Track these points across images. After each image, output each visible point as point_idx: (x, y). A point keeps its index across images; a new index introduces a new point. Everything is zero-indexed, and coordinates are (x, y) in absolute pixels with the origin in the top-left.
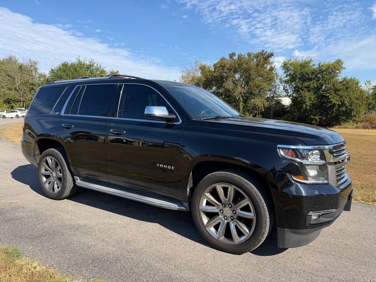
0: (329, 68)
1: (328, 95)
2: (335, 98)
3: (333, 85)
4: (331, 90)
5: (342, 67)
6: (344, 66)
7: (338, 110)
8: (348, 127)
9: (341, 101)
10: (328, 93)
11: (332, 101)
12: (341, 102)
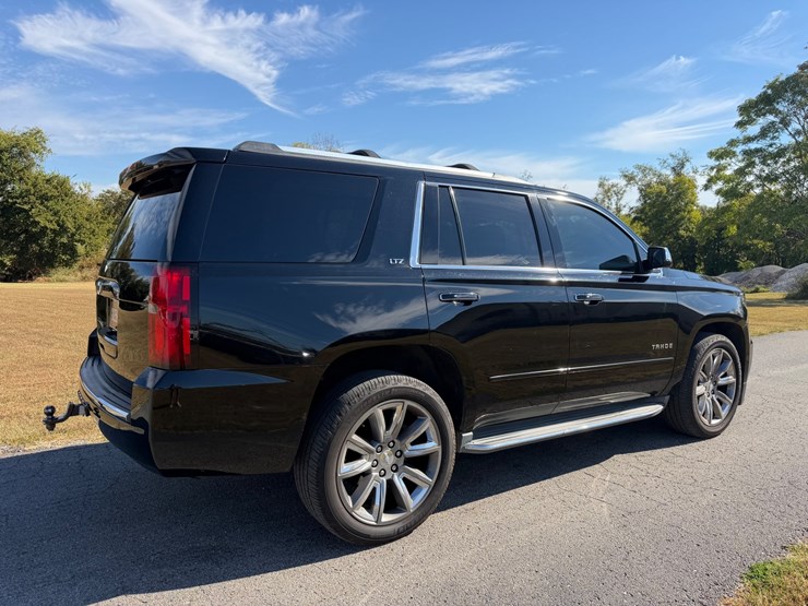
0: (16, 145)
1: (26, 207)
2: (44, 215)
3: (35, 186)
4: (33, 198)
5: (44, 148)
6: (48, 145)
7: (53, 241)
8: (67, 278)
9: (57, 222)
10: (26, 203)
11: (39, 223)
12: (58, 225)
